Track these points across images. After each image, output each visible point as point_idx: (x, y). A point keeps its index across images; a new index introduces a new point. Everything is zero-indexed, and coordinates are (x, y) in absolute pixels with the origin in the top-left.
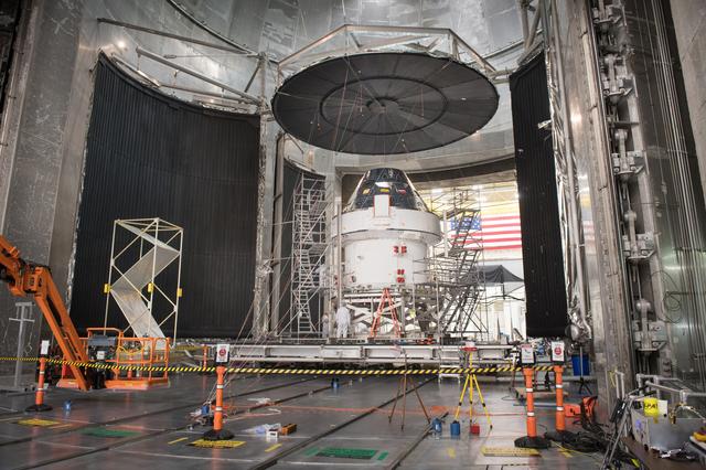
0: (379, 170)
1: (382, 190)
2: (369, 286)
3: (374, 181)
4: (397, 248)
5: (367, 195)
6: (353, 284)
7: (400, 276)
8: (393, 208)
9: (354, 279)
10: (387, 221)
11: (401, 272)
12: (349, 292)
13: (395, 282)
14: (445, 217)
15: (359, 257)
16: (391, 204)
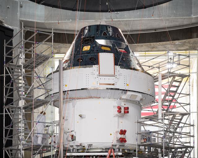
0: (98, 27)
1: (103, 48)
2: (90, 145)
3: (94, 38)
4: (120, 108)
5: (88, 52)
6: (72, 143)
7: (122, 136)
8: (118, 67)
9: (73, 138)
10: (111, 80)
11: (123, 132)
12: (69, 151)
13: (115, 142)
14: (160, 78)
15: (81, 116)
16: (116, 64)
